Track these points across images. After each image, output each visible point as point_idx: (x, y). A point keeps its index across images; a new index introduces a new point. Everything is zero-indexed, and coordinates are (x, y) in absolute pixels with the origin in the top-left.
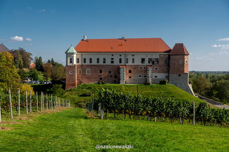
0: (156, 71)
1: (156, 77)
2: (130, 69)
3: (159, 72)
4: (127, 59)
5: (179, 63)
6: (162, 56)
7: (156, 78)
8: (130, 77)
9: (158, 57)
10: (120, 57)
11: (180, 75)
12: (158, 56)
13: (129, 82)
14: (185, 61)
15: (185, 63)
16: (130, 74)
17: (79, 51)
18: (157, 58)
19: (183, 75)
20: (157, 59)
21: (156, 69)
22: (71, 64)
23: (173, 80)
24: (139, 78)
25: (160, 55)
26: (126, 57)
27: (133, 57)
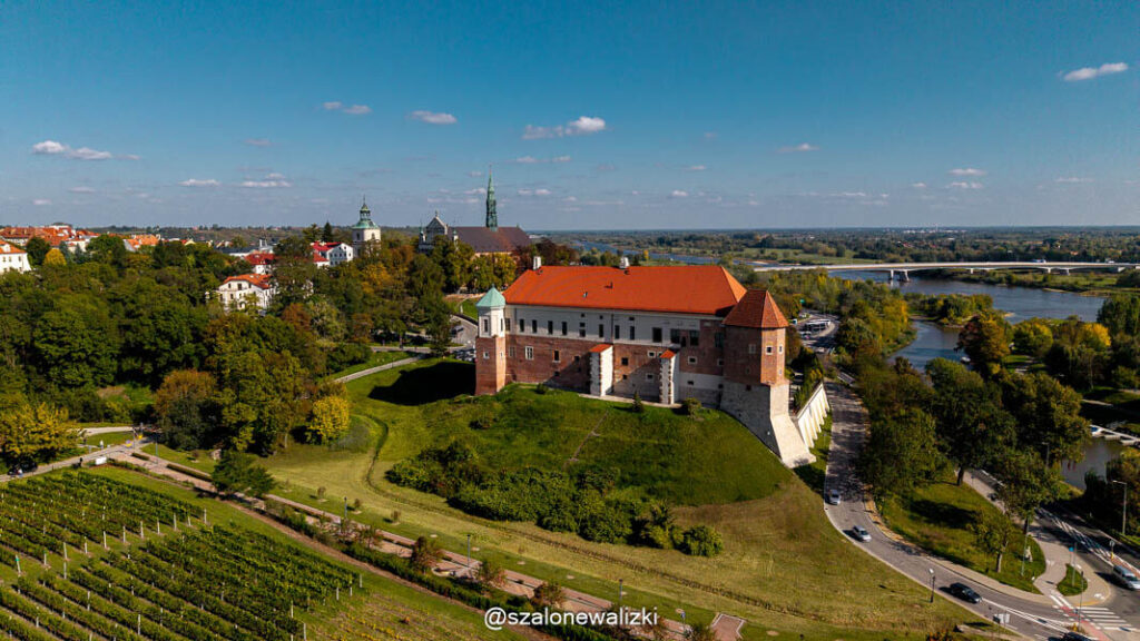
0: (692, 366)
1: (691, 383)
2: (624, 356)
3: (699, 371)
4: (617, 328)
5: (747, 350)
6: (707, 324)
7: (690, 386)
8: (625, 377)
9: (698, 328)
10: (601, 322)
11: (749, 388)
12: (698, 324)
13: (622, 389)
14: (765, 346)
15: (765, 352)
16: (625, 367)
17: (512, 300)
18: (694, 328)
19: (758, 389)
20: (695, 332)
21: (692, 360)
22: (486, 336)
23: (731, 401)
24: (647, 380)
25: (703, 321)
26: (615, 323)
27: (632, 323)
